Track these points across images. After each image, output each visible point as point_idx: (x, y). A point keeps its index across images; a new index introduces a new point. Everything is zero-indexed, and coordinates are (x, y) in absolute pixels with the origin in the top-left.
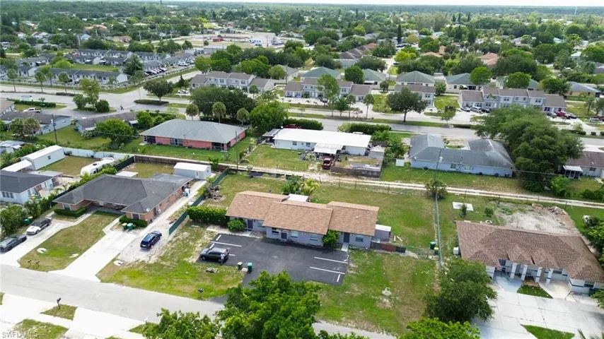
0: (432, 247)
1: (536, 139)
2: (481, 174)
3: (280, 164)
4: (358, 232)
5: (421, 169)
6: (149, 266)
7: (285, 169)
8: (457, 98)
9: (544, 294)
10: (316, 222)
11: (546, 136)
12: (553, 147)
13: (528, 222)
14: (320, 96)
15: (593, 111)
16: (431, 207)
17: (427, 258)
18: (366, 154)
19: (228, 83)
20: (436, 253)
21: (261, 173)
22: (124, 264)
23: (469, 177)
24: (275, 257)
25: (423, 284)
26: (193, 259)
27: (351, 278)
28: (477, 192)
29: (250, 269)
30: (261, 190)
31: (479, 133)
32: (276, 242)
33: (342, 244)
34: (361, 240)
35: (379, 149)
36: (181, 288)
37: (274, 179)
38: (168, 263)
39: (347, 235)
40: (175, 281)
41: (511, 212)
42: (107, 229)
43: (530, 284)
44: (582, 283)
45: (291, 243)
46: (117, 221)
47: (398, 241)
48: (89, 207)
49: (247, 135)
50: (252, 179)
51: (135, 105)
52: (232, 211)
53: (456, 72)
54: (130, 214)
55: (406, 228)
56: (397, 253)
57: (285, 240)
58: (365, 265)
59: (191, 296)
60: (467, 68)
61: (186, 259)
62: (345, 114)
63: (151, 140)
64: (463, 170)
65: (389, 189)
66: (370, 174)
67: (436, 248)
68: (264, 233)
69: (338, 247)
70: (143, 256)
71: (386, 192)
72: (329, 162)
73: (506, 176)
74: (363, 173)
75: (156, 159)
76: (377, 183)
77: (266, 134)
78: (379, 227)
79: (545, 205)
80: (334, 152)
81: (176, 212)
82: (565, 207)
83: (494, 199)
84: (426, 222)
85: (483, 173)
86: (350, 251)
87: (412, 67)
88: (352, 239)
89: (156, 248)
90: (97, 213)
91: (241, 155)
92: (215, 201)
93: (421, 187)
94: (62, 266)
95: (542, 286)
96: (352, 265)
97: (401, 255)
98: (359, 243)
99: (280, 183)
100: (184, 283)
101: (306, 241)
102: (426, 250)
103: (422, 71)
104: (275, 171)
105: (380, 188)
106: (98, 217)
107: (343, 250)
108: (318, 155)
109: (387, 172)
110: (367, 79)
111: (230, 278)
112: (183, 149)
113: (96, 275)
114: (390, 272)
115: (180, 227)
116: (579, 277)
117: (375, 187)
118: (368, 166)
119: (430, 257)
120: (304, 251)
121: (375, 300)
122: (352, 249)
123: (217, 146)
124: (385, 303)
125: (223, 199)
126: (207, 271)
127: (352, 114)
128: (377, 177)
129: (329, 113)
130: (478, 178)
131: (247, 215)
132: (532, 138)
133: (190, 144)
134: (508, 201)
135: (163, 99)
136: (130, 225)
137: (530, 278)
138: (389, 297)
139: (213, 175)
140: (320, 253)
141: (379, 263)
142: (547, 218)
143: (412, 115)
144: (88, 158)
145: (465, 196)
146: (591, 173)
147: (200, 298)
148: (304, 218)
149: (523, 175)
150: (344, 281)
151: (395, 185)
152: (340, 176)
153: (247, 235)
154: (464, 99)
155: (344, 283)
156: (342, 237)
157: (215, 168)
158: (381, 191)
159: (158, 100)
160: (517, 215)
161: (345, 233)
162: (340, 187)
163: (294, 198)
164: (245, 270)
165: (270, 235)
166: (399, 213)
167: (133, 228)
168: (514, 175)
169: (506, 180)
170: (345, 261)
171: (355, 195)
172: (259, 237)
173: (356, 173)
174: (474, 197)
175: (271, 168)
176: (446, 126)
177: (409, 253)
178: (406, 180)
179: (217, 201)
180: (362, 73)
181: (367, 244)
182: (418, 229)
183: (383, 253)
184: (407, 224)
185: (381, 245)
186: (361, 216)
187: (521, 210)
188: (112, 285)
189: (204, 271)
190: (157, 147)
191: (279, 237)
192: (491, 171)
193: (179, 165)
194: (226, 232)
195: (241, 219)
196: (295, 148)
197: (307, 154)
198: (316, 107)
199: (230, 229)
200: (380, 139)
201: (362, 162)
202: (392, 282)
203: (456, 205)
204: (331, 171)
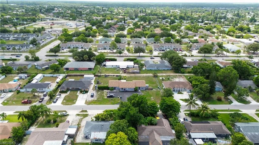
0: (158, 88)
1: (176, 60)
2: (164, 70)
3: (112, 72)
4: (142, 86)
5: (149, 70)
6: (96, 100)
8: (151, 47)
9: (182, 93)
10: (132, 85)
11: (178, 59)
12: (180, 61)
13: (177, 80)
14: (110, 49)
16: (154, 79)
17: (158, 90)
20: (160, 89)
21: (109, 76)
22: (89, 101)
23: (161, 71)
24: (125, 94)
25: (159, 95)
26: (106, 98)
28: (164, 74)
29: (121, 97)
30: (111, 80)
31: (161, 59)
32: (123, 91)
33: (138, 90)
34: (143, 88)
35: (136, 65)
36: (107, 103)
38: (100, 99)
39: (139, 87)
40: (105, 102)
41: (173, 78)
42: (78, 94)
43: (179, 92)
44: (189, 90)
45: (127, 91)
46: (79, 92)
47: (151, 87)
48: (68, 90)
49: (96, 65)
50: (107, 78)
51: (46, 57)
53: (149, 37)
54: (83, 90)
55: (151, 85)
56: (151, 90)
57: (125, 91)
58: (145, 93)
59: (111, 104)
60: (153, 36)
61: (104, 98)
62: (122, 55)
63: (67, 69)
64: (160, 69)
65: (144, 76)
68: (120, 90)
70: (93, 99)
72: (125, 70)
73: (170, 70)
74: (136, 73)
75: (75, 75)
77: (103, 64)
78: (146, 85)
79: (180, 76)
80: (126, 68)
81: (93, 88)
82: (184, 76)
83: (169, 76)
84: (155, 83)
87: (135, 36)
88: (141, 88)
89: (94, 96)
90: (71, 91)
91: (99, 71)
92: (100, 84)
93: (151, 75)
94: (74, 103)
95: (182, 92)
98: (143, 89)
99: (115, 77)
100: (107, 102)
101: (130, 90)
102: (157, 88)
103: (138, 37)
104: (111, 75)
105: (141, 76)
108: (121, 69)
109: (141, 72)
110: (122, 41)
111: (117, 100)
112: (79, 71)
113: (85, 104)
114: (151, 94)
116: (188, 89)
117: (140, 76)
120: (130, 92)
121: (150, 99)
122: (141, 91)
123: (90, 69)
124: (152, 100)
125: (102, 83)
127: (124, 55)
128: (139, 73)
129: (116, 55)
130: (164, 71)
131: (114, 86)
132: (175, 60)
134: (172, 76)
136: (84, 92)
137: (179, 91)
138: (153, 98)
139: (95, 78)
140: (134, 92)
141: (148, 92)
142: (181, 79)
143: (142, 54)
145: (162, 76)
146: (189, 67)
147: (113, 104)
148: (129, 85)
149: (174, 69)
152: (130, 74)
153: (115, 91)
154: (154, 47)
157: (95, 76)
158: (142, 77)
159: (55, 54)
160: (174, 79)
162: (131, 77)
163: (122, 81)
166: (148, 81)
167: (85, 93)
168: (172, 69)
169: (170, 71)
170: (141, 93)
171: (136, 78)
172: (118, 91)
173: (134, 73)
174: (164, 76)
177: (154, 90)
178: (147, 73)
180: (120, 40)
181: (144, 89)
185: (147, 89)
186: (142, 83)
187: (175, 78)
188: (91, 105)
189: (110, 99)
190: (71, 71)
191: (123, 90)
192: (167, 69)
193: (85, 76)
194: (109, 91)
195: (112, 87)
196: (113, 67)
197: (117, 68)
198: (110, 53)
199: (110, 90)
200: (136, 62)
201: (134, 70)
202: (152, 96)
203: (161, 78)
204: (127, 73)
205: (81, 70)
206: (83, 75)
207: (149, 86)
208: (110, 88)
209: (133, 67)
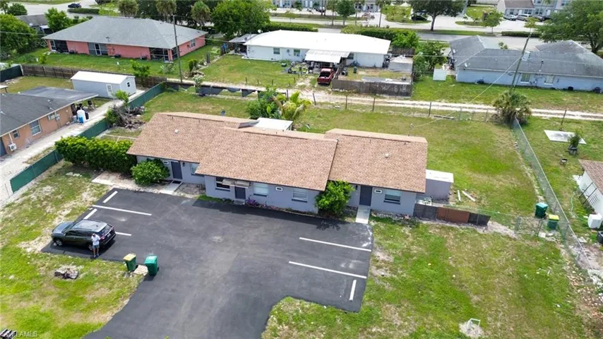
0: (541, 213)
2: (571, 89)
3: (253, 78)
4: (390, 184)
5: (473, 83)
7: (258, 85)
10: (303, 166)
16: (503, 136)
17: (537, 238)
18: (385, 66)
20: (553, 226)
23: (554, 93)
24: (217, 238)
25: (549, 302)
27: (380, 290)
28: (578, 115)
33: (356, 209)
34: (396, 200)
35: (401, 59)
37: (239, 98)
39: (366, 193)
45: (254, 208)
49: (208, 42)
50: (204, 97)
55: (475, 175)
56: (471, 227)
57: (243, 202)
58: (407, 254)
61: (23, 245)
63: (62, 47)
64: (541, 83)
66: (396, 90)
67: (551, 216)
68: (203, 188)
69: (348, 215)
71: (425, 116)
74: (384, 88)
76: (408, 103)
78: (433, 175)
84: (509, 164)
85: (575, 86)
86: (373, 223)
88: (377, 199)
92: (129, 130)
93: (483, 109)
96: (380, 255)
97: (480, 230)
98: (392, 208)
99: (248, 103)
101: (284, 203)
102: (529, 219)
105: (414, 110)
107: (359, 220)
108: (311, 67)
109: (420, 88)
114: (466, 271)
117: (407, 109)
118: (389, 81)
119: (542, 235)
120: (278, 224)
122: (378, 219)
123: (158, 54)
126: (57, 274)
128: (407, 94)
129: (329, 22)
130: (570, 95)
133: (118, 52)
140: (312, 227)
145: (562, 121)
148: (282, 158)
150: (365, 297)
151: (438, 105)
152: (346, 94)
153: (169, 191)
155: (367, 303)
156: (356, 195)
158: (416, 115)
161: (363, 186)
162: (347, 108)
164: (142, 271)
165: (212, 192)
166: (454, 149)
170: (365, 247)
171: (373, 120)
172: (192, 196)
173: (373, 90)
174: (578, 122)
175: (236, 84)
176: (491, 35)
177: (495, 227)
178: (454, 98)
179: (133, 130)
181: (407, 207)
182: (500, 177)
183: (443, 227)
184: (475, 169)
186: (394, 152)
191: (231, 195)
192: (589, 85)
194: (129, 185)
195: (158, 161)
196: (277, 57)
197: (295, 64)
199: (139, 183)
200: (404, 46)
201: (380, 76)
202: (476, 298)
203: (551, 135)
204: (333, 87)
205: (118, 57)
207: (456, 186)
208: (139, 160)
209: (380, 63)
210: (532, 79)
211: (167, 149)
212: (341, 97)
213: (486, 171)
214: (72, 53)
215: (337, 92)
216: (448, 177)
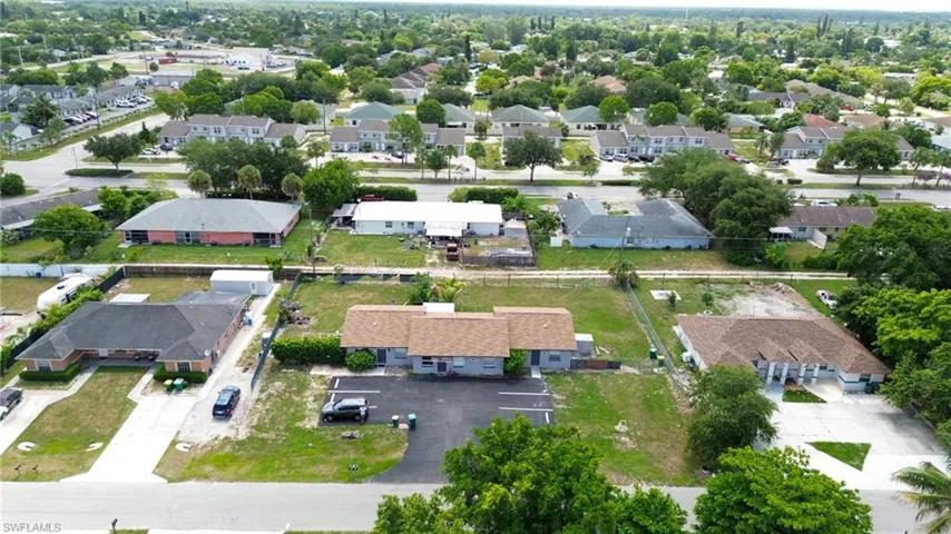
0: (653, 356)
1: (740, 194)
2: (668, 248)
3: (379, 259)
4: (552, 347)
5: (586, 248)
6: (241, 443)
7: (388, 266)
8: (586, 143)
9: (815, 399)
10: (489, 340)
11: (751, 189)
12: (763, 202)
13: (754, 307)
14: (389, 148)
15: (767, 152)
16: (620, 299)
17: (653, 373)
18: (502, 233)
19: (229, 133)
20: (661, 363)
21: (358, 276)
22: (194, 447)
23: (655, 253)
24: (441, 400)
25: (663, 408)
26: (312, 422)
27: (564, 416)
28: (674, 274)
29: (413, 425)
30: (370, 302)
31: (644, 191)
32: (430, 378)
33: (529, 369)
34: (557, 359)
35: (513, 224)
36: (311, 470)
37: (380, 283)
38: (272, 435)
39: (536, 354)
40: (298, 461)
41: (729, 297)
42: (134, 395)
43: (793, 389)
44: (856, 377)
45: (454, 378)
46: (148, 377)
47: (606, 354)
48: (83, 361)
49: (302, 216)
50: (345, 287)
51: (68, 178)
52: (350, 339)
53: (573, 105)
54: (173, 365)
55: (607, 334)
56: (609, 370)
57: (445, 374)
58: (573, 394)
59: (337, 479)
60: (591, 98)
61: (299, 424)
62: (443, 174)
63: (139, 237)
64: (644, 244)
65: (558, 281)
66: (523, 262)
67: (660, 357)
68: (409, 367)
69: (525, 373)
70: (222, 429)
71: (554, 285)
72: (453, 248)
73: (702, 248)
74: (512, 261)
75: (166, 268)
76: (536, 274)
77: (338, 214)
78: (580, 337)
79: (766, 282)
80: (458, 234)
81: (245, 352)
82: (790, 283)
83: (702, 281)
84: (628, 322)
85: (672, 245)
86: (544, 377)
87: (511, 99)
88: (544, 359)
89: (238, 413)
90: (102, 369)
91: (310, 252)
92: (301, 326)
93: (600, 274)
94: (82, 465)
95: (809, 389)
96: (556, 396)
97: (617, 372)
98: (555, 364)
99: (391, 288)
100: (314, 462)
101: (476, 370)
102: (648, 362)
103: (526, 104)
104: (375, 270)
105: (544, 280)
106: (106, 377)
107: (534, 376)
108: (433, 240)
109: (543, 258)
110: (451, 120)
111: (384, 443)
112: (201, 249)
113: (154, 472)
114: (612, 398)
115: (263, 374)
116: (852, 370)
117: (536, 281)
118: (512, 251)
119: (656, 370)
120: (478, 386)
121: (610, 441)
122: (547, 374)
123: (263, 239)
124: (625, 443)
125: (313, 321)
126: (344, 438)
127: (454, 174)
128: (533, 265)
129: (418, 175)
130: (668, 254)
131: (375, 343)
132: (734, 192)
133: (212, 239)
134: (719, 282)
135: (122, 167)
136: (178, 382)
137: (790, 381)
138: (627, 434)
139: (277, 287)
140: (503, 385)
141: (592, 388)
142: (775, 299)
143: (543, 171)
144: (30, 277)
145: (664, 281)
146: (800, 234)
147: (352, 481)
148: (470, 336)
149: (729, 244)
150: (556, 421)
151: (563, 274)
152: (478, 269)
153: (380, 373)
154: (602, 144)
155: (558, 423)
156: (528, 358)
157: (279, 275)
158: (547, 285)
159: (114, 167)
160: (738, 298)
161: (533, 351)
162: (486, 285)
163: (431, 308)
164: (404, 426)
165: (419, 369)
166: (586, 314)
167: (184, 387)
168: (712, 246)
169: (703, 254)
170: (544, 393)
171: (513, 293)
172: (401, 374)
173: (502, 263)
174: (675, 281)
175: (366, 266)
176: (591, 184)
177: (625, 369)
178: (574, 266)
179: (305, 326)
180: (443, 111)
181: (565, 363)
182: (623, 333)
183: (592, 374)
184: (604, 329)
185: (583, 363)
186: (549, 322)
187: (740, 293)
188: (192, 483)
189: (339, 438)
190: (154, 249)
191: (434, 370)
192: (680, 243)
193: (216, 276)
194: (344, 373)
195: (366, 350)
196: (390, 231)
197: (413, 239)
198: (390, 166)
199: (351, 368)
200: (514, 210)
201: (501, 246)
202: (621, 412)
203: (656, 294)
204: (464, 263)
205: (214, 244)
206: (207, 273)
207: (594, 344)
208: (349, 351)
209: (496, 231)
210: (636, 241)
211: (373, 339)
212: (473, 272)
213: (612, 330)
214: (156, 244)
215: (468, 268)
216: (588, 338)
